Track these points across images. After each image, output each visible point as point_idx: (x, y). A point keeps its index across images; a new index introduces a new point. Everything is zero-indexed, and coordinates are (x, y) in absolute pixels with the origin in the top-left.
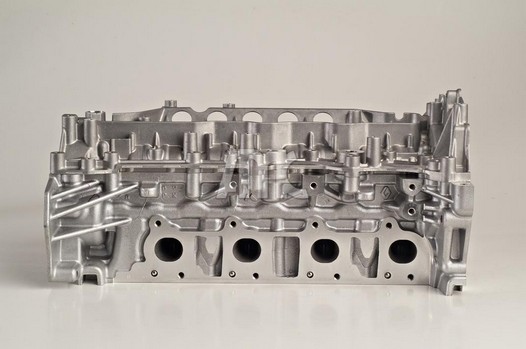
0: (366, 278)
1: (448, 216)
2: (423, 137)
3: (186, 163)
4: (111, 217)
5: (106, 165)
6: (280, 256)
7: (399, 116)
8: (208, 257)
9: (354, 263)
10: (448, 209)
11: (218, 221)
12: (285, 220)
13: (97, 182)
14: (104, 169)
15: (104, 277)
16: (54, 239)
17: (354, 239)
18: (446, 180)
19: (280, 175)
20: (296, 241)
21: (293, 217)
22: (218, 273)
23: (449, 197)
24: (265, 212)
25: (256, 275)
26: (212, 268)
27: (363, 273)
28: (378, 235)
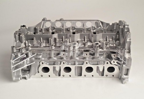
0: (101, 76)
1: (124, 66)
2: (118, 36)
3: (50, 49)
4: (29, 62)
5: (27, 50)
6: (77, 71)
7: (111, 24)
8: (57, 71)
9: (97, 72)
10: (124, 63)
11: (59, 62)
12: (78, 62)
13: (25, 54)
14: (26, 51)
15: (28, 77)
16: (13, 71)
17: (97, 67)
18: (124, 56)
19: (77, 52)
20: (81, 67)
21: (80, 61)
22: (60, 75)
23: (125, 61)
24: (72, 60)
25: (70, 76)
26: (58, 74)
27: (100, 75)
28: (104, 65)
